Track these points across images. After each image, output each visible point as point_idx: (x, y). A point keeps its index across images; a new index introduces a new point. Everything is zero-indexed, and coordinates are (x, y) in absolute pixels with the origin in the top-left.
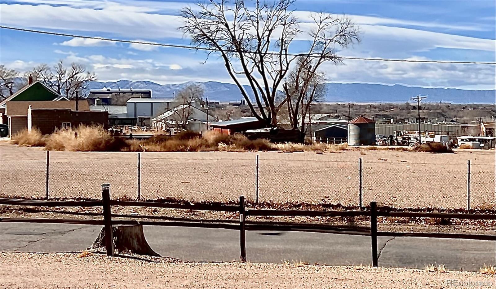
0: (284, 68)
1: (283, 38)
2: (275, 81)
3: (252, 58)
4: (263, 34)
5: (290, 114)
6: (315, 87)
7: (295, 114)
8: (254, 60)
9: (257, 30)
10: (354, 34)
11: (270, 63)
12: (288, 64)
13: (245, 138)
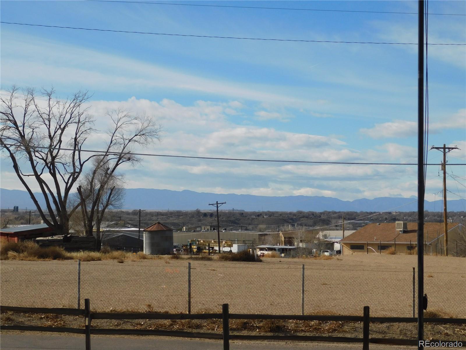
0: (77, 170)
1: (76, 137)
2: (67, 183)
3: (43, 159)
4: (55, 132)
5: (84, 219)
6: (112, 190)
7: (91, 220)
8: (45, 161)
9: (49, 129)
10: (155, 133)
11: (63, 164)
12: (81, 166)
13: (36, 245)
